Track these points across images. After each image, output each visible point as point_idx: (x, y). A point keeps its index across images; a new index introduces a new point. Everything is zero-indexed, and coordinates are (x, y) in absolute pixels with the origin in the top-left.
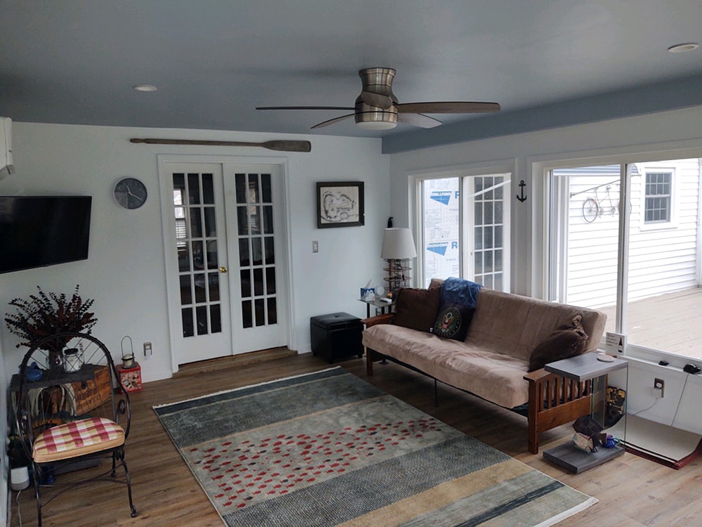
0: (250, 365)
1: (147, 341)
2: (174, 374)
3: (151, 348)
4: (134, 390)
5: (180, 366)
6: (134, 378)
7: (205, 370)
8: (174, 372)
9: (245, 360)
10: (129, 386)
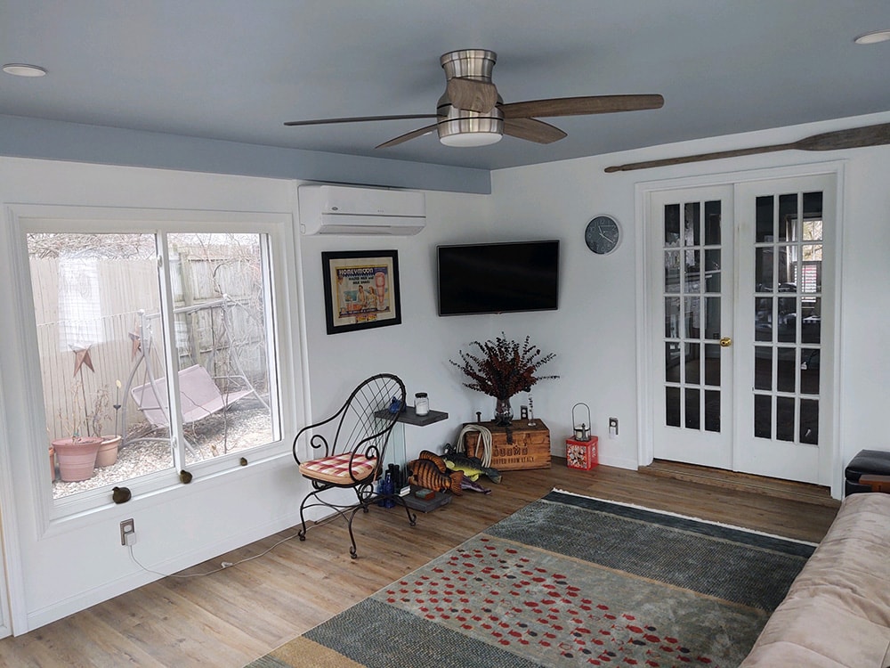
0: (746, 494)
1: (614, 417)
2: (639, 467)
3: (616, 426)
4: (580, 468)
5: (655, 460)
6: (580, 454)
7: (678, 476)
8: (641, 464)
9: (741, 485)
10: (575, 461)
